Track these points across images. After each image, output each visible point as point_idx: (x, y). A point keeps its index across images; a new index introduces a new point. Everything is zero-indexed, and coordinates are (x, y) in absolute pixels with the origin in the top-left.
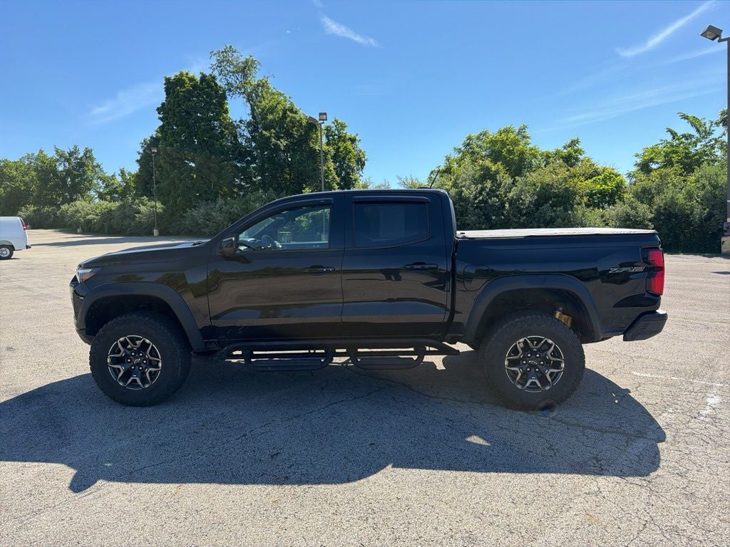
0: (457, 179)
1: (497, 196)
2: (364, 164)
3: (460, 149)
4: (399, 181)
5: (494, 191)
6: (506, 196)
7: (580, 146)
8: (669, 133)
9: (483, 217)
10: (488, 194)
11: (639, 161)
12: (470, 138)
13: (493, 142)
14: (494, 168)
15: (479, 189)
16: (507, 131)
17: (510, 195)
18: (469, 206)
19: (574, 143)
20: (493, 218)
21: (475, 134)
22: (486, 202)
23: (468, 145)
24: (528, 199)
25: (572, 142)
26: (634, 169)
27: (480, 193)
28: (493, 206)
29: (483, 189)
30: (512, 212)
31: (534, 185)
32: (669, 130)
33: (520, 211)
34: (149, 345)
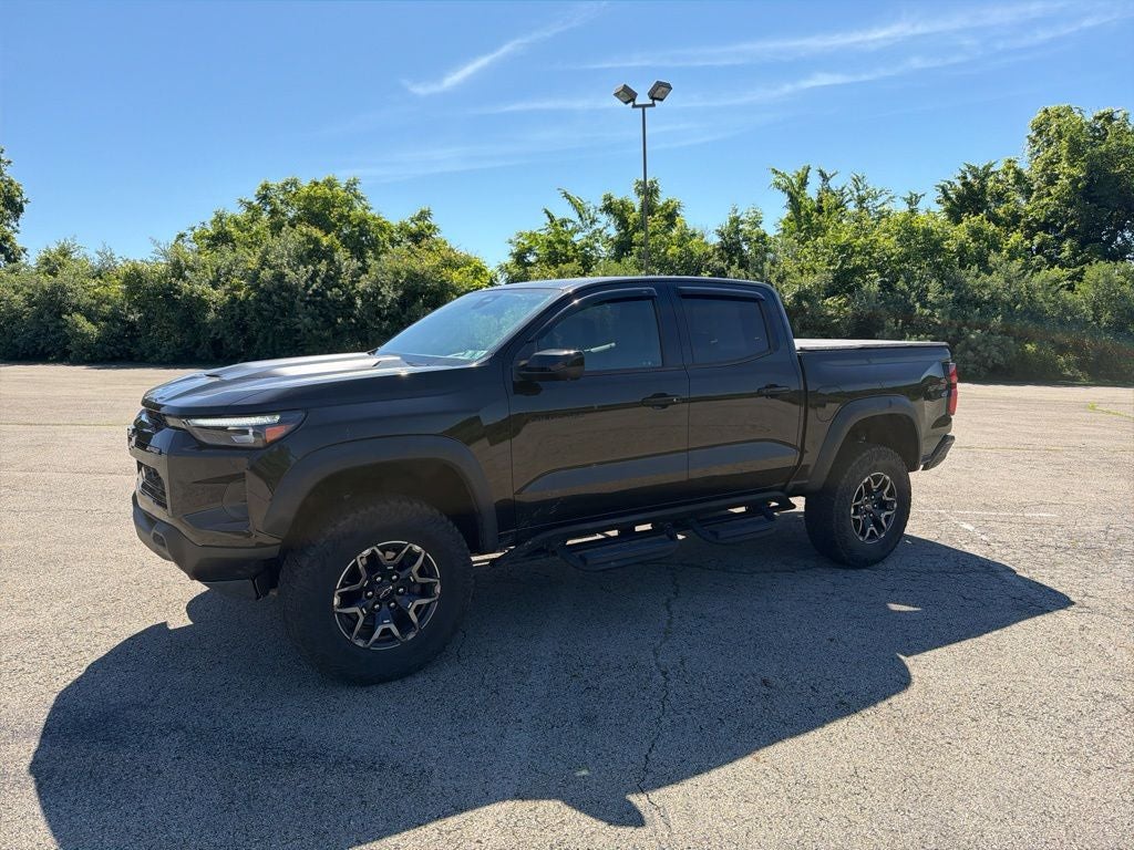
0: (266, 252)
1: (340, 287)
2: (21, 210)
3: (250, 203)
4: (154, 248)
5: (332, 278)
6: (354, 288)
7: (433, 221)
8: (546, 215)
9: (322, 319)
10: (323, 282)
11: (515, 250)
12: (266, 187)
13: (310, 199)
14: (325, 241)
15: (310, 273)
16: (330, 184)
17: (361, 286)
18: (297, 301)
19: (423, 216)
20: (339, 320)
21: (276, 182)
22: (323, 295)
23: (265, 197)
24: (390, 295)
25: (422, 213)
26: (509, 260)
27: (312, 279)
28: (335, 301)
29: (316, 273)
30: (366, 313)
31: (398, 273)
32: (547, 212)
33: (378, 313)
34: (420, 553)
